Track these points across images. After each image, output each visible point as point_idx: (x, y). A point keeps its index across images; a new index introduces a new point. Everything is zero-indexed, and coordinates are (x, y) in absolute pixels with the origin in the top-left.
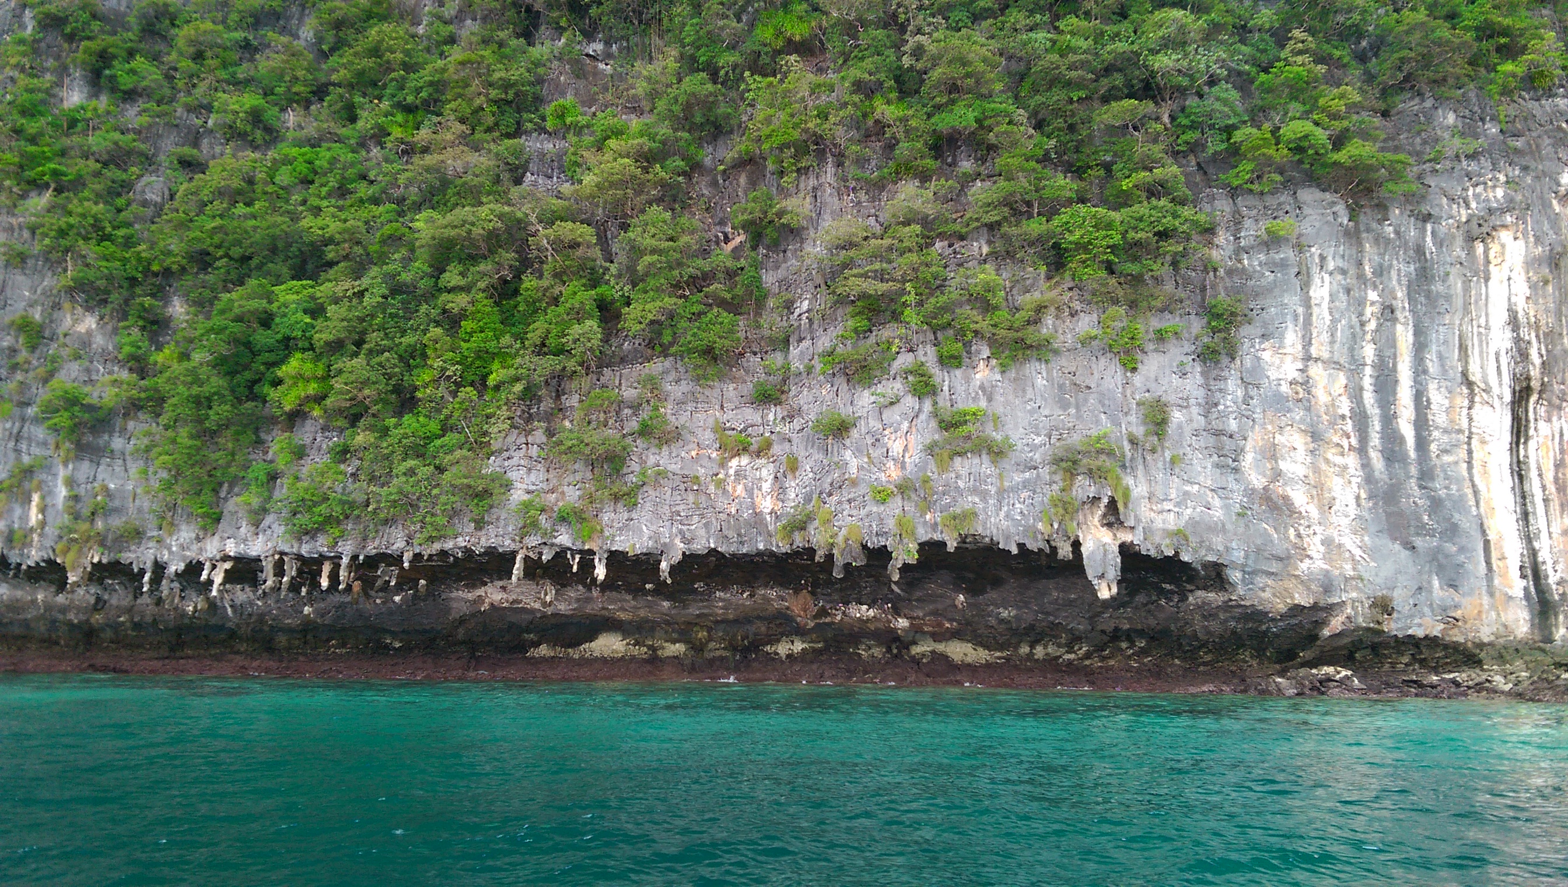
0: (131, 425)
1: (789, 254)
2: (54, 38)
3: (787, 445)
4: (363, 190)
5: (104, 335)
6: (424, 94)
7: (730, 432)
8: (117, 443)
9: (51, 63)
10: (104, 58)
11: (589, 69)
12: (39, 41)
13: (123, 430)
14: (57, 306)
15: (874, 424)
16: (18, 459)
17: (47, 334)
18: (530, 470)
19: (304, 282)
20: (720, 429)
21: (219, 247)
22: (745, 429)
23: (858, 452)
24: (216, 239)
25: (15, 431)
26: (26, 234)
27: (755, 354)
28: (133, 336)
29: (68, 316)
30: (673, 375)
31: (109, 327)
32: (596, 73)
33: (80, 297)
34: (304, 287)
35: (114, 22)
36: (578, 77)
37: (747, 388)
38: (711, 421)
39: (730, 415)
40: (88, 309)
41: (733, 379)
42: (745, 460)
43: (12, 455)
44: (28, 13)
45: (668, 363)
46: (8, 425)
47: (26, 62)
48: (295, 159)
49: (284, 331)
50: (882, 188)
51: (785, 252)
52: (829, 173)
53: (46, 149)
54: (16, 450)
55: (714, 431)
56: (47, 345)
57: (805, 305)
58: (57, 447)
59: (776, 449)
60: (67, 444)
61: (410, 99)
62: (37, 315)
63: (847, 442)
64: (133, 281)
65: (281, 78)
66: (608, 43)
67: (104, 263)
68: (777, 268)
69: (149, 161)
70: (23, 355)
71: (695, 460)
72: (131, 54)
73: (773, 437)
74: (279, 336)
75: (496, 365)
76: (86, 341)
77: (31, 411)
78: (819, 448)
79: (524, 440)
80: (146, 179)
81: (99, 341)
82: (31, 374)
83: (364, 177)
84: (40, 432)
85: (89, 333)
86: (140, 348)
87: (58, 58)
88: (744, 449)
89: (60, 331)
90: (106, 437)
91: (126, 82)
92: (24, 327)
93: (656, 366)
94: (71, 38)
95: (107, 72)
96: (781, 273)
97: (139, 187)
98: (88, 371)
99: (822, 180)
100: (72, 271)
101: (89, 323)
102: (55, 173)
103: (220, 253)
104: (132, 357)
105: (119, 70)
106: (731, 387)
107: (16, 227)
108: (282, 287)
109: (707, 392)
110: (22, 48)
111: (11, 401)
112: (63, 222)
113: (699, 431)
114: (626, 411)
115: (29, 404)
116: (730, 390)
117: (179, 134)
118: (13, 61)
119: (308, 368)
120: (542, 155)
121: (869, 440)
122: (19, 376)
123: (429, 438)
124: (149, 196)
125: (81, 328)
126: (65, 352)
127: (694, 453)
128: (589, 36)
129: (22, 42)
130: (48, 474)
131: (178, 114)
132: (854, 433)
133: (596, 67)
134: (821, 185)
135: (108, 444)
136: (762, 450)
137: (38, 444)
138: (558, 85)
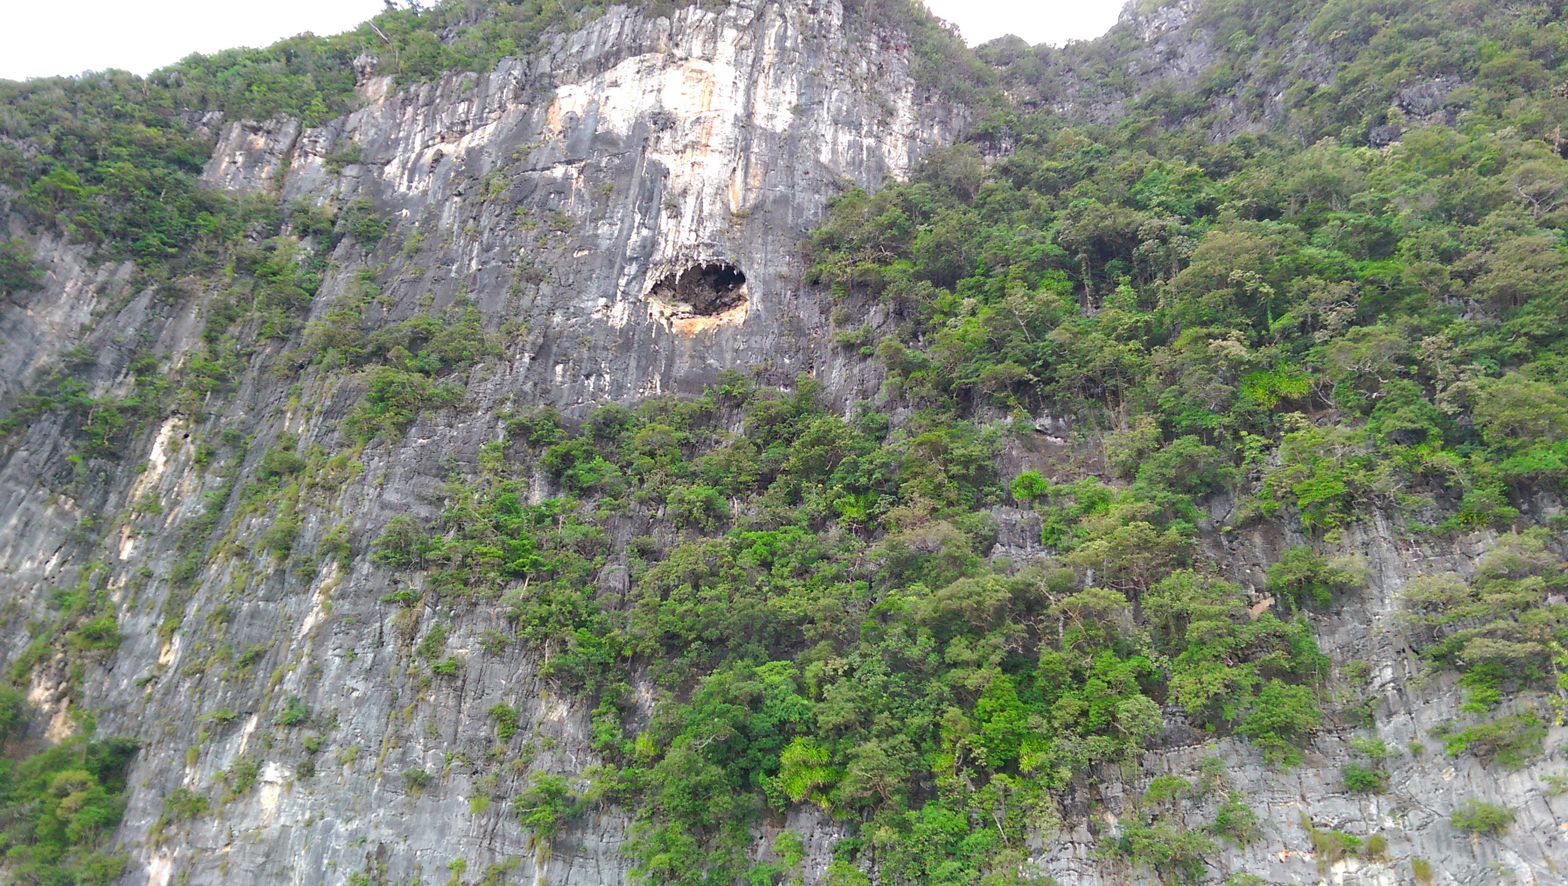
0: (604, 820)
1: (1347, 617)
2: (521, 445)
3: (1407, 846)
4: (827, 569)
5: (575, 723)
6: (877, 475)
7: (1323, 829)
8: (591, 841)
9: (517, 466)
10: (567, 459)
11: (1038, 443)
12: (509, 448)
13: (597, 826)
14: (531, 694)
15: (1542, 817)
16: (492, 859)
17: (521, 723)
18: (1081, 875)
19: (784, 662)
20: (1308, 825)
21: (691, 629)
22: (1340, 826)
23: (1526, 853)
24: (689, 621)
25: (490, 828)
26: (503, 623)
27: (1330, 732)
28: (607, 725)
29: (543, 704)
30: (1234, 760)
31: (579, 715)
32: (1047, 446)
33: (555, 685)
34: (784, 667)
35: (573, 430)
36: (1030, 450)
37: (1332, 773)
38: (1295, 816)
39: (1317, 807)
40: (561, 696)
41: (1311, 763)
42: (1353, 865)
43: (487, 855)
44: (501, 424)
45: (1225, 743)
46: (483, 822)
47: (498, 466)
48: (755, 542)
49: (779, 714)
50: (1451, 540)
51: (1338, 614)
52: (1380, 527)
53: (525, 542)
54: (490, 849)
55: (1302, 826)
56: (521, 735)
57: (1388, 674)
58: (533, 845)
59: (1393, 851)
60: (543, 842)
61: (863, 480)
62: (511, 703)
63: (1507, 841)
64: (605, 667)
65: (727, 470)
66: (1055, 417)
67: (581, 649)
68: (1333, 633)
69: (609, 550)
70: (498, 746)
71: (1287, 863)
72: (589, 456)
73: (1384, 835)
74: (775, 720)
75: (1024, 749)
76: (558, 730)
77: (505, 806)
78: (1459, 850)
79: (1068, 838)
80: (607, 568)
81: (570, 729)
82: (507, 766)
83: (825, 557)
84: (514, 829)
85: (561, 721)
86: (613, 735)
87: (523, 462)
88: (1348, 850)
89: (534, 720)
90: (579, 834)
91: (587, 479)
92: (501, 716)
93: (1212, 748)
94: (534, 444)
95: (570, 472)
96: (1340, 637)
97: (602, 575)
98: (561, 761)
99: (1373, 534)
100: (550, 658)
101: (562, 710)
102: (535, 564)
103: (692, 636)
104: (607, 746)
105: (580, 468)
106: (1311, 772)
107: (494, 618)
108: (763, 668)
109: (1283, 779)
110: (496, 454)
111: (487, 794)
112: (544, 610)
113: (1284, 827)
114: (1184, 802)
115: (503, 798)
116: (1309, 775)
117: (633, 525)
118: (490, 466)
119: (812, 756)
120: (1011, 526)
121: (1542, 840)
122: (495, 768)
123: (961, 835)
124: (612, 583)
125: (554, 717)
126: (539, 742)
127: (1282, 856)
128: (1035, 412)
129: (496, 449)
130: (522, 876)
131: (632, 506)
132: (1515, 830)
133: (1045, 440)
134: (1373, 540)
135: (581, 842)
136: (1373, 852)
137: (511, 843)
138: (1010, 459)
